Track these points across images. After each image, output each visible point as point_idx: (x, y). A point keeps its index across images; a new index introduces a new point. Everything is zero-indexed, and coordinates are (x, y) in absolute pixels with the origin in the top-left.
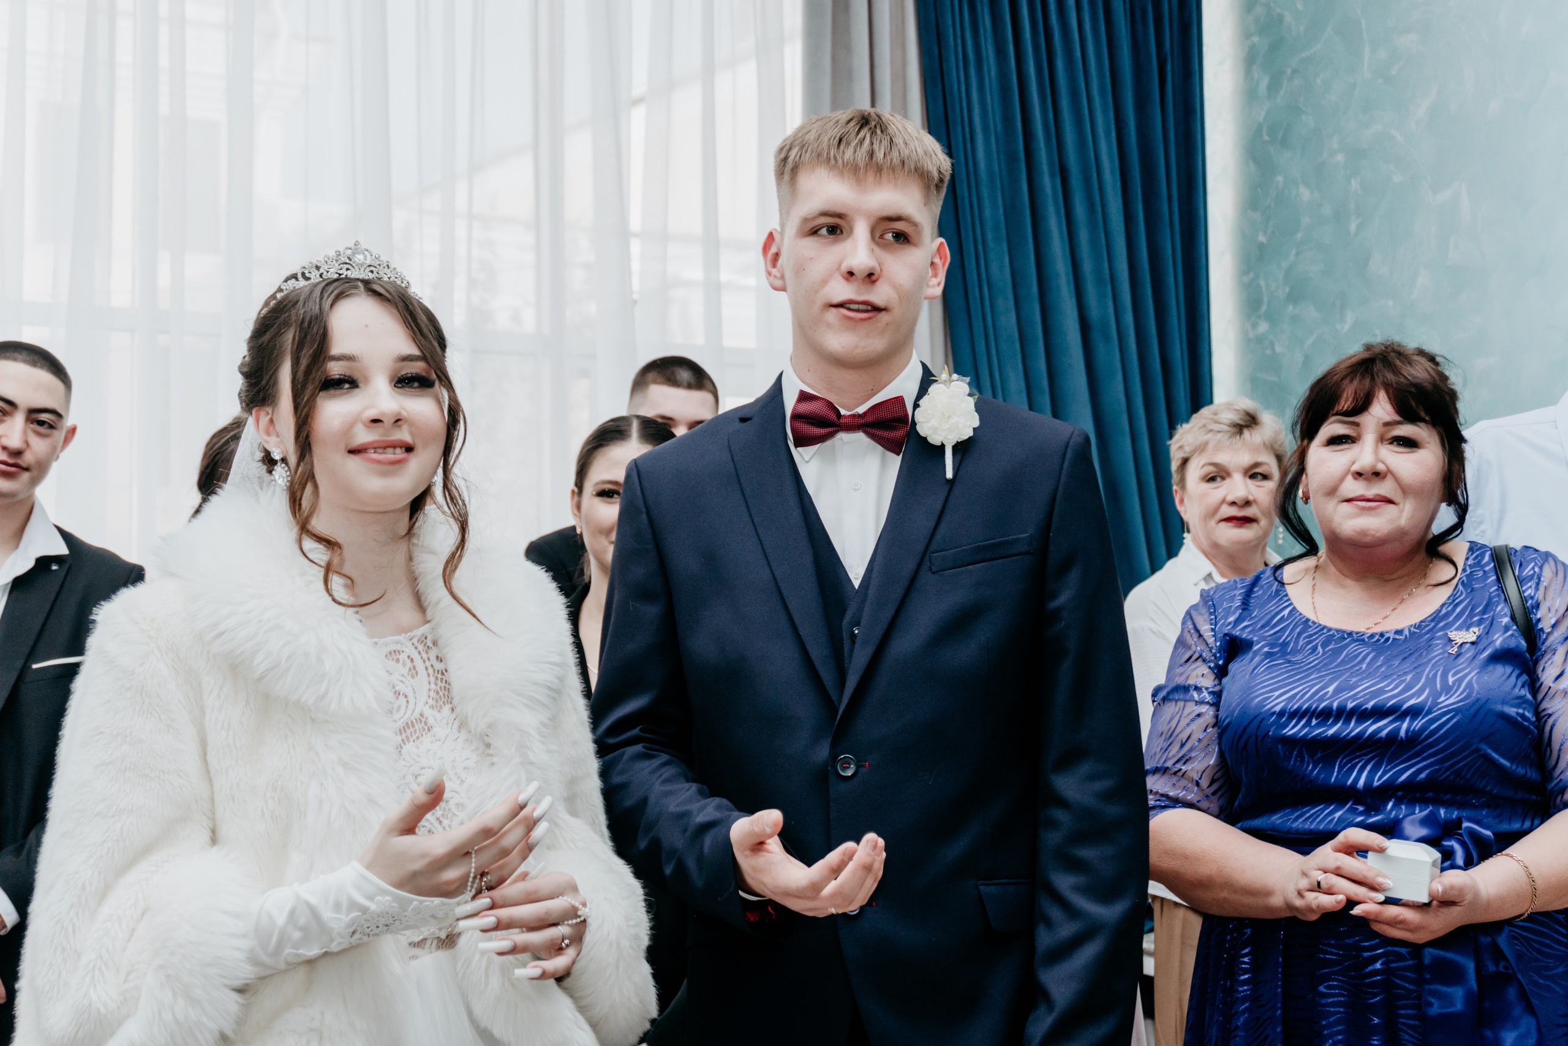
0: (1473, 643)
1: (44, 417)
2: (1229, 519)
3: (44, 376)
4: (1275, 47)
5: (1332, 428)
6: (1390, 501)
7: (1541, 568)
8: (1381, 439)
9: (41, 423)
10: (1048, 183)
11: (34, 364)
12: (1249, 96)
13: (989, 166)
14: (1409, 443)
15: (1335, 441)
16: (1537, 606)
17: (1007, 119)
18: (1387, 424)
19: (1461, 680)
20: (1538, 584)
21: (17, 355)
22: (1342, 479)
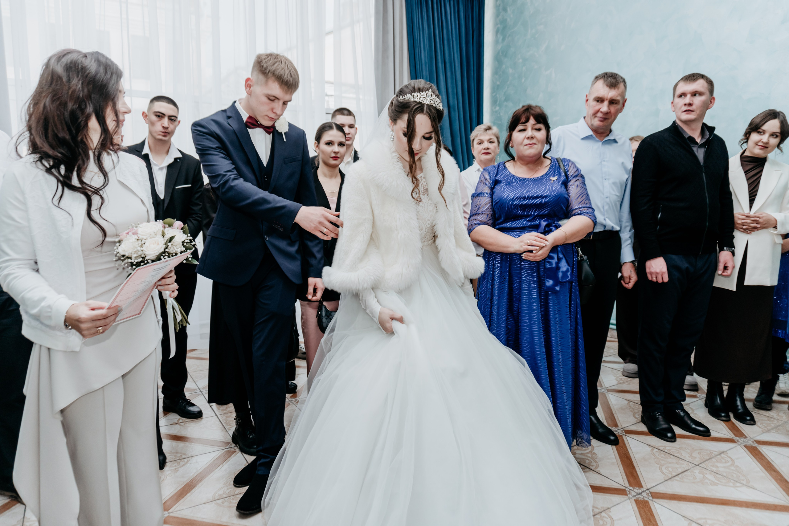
0: (556, 180)
1: (173, 118)
2: (484, 153)
3: (171, 106)
4: (504, 28)
5: (520, 127)
6: (535, 144)
7: (569, 163)
8: (532, 129)
9: (172, 120)
10: (440, 65)
11: (168, 103)
12: (496, 42)
13: (425, 60)
14: (539, 130)
15: (521, 131)
16: (568, 171)
17: (430, 46)
18: (534, 125)
19: (556, 189)
20: (568, 166)
21: (164, 100)
22: (524, 140)
